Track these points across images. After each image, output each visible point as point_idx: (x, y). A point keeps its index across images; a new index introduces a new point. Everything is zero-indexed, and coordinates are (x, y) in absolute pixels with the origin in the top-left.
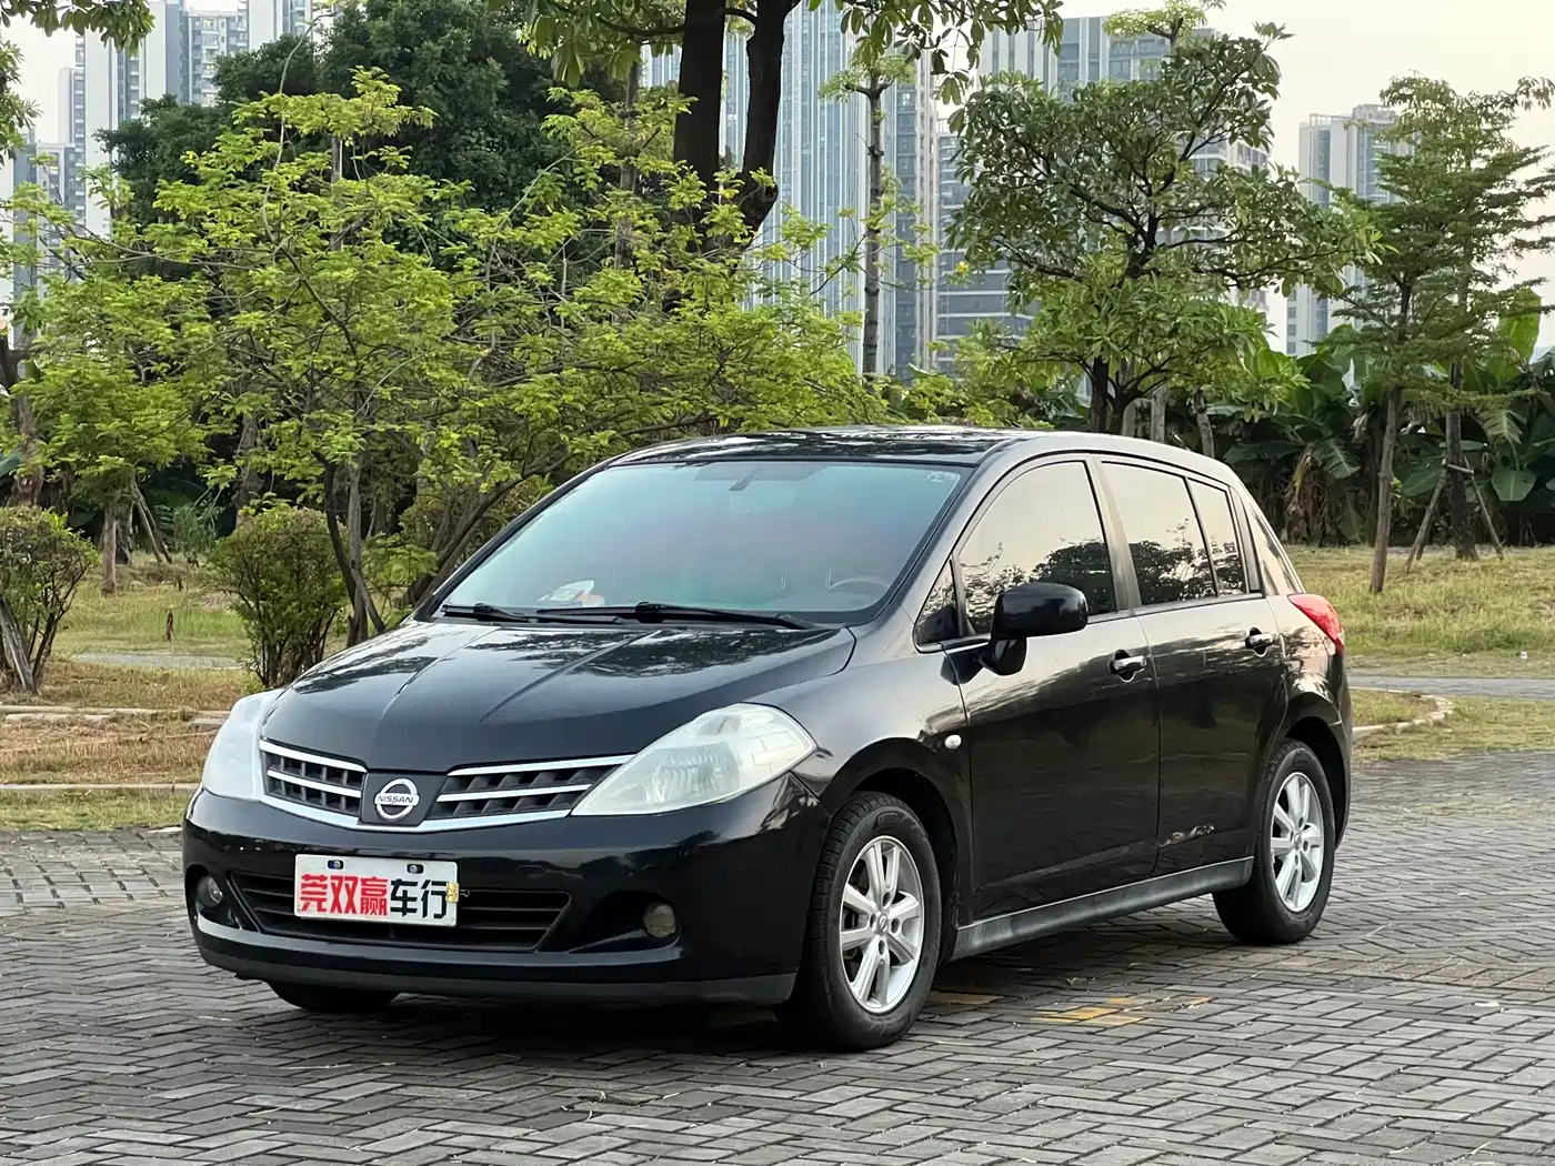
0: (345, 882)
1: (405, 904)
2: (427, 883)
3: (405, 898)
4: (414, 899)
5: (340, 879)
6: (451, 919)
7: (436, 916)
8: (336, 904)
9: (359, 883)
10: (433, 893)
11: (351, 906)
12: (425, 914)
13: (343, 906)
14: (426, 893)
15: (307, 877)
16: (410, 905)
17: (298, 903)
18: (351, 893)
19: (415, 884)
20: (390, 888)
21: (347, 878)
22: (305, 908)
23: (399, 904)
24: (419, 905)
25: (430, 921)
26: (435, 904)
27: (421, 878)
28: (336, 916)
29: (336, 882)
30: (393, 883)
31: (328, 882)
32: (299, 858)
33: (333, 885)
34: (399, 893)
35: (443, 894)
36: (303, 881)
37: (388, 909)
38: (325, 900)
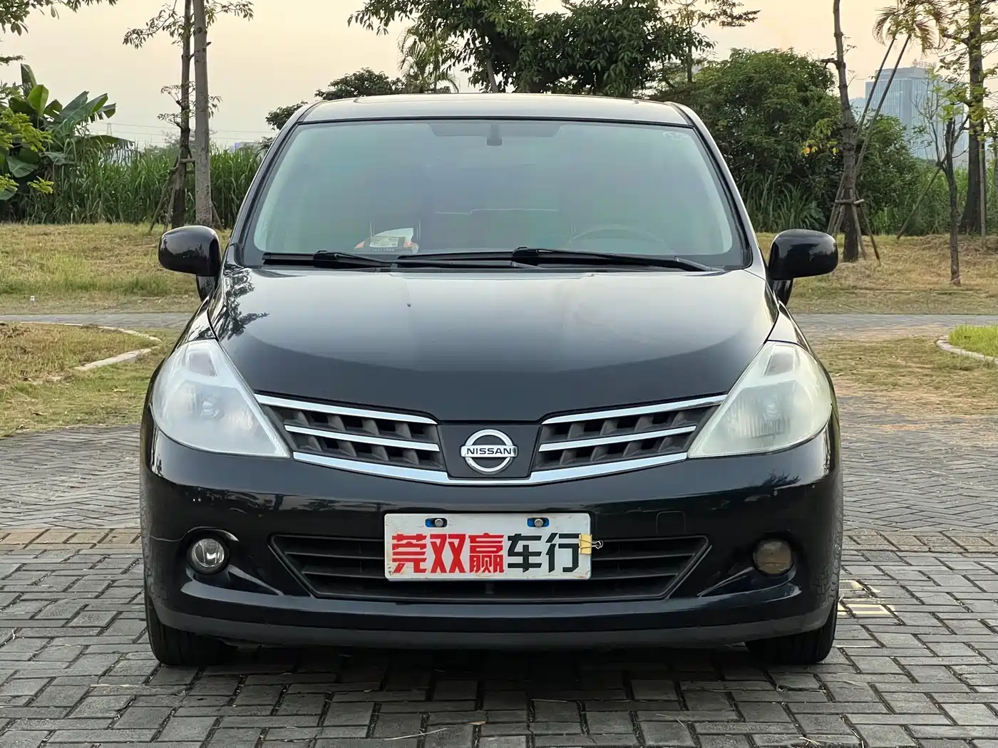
0: (448, 540)
1: (526, 560)
2: (553, 536)
3: (526, 553)
4: (538, 554)
5: (443, 537)
6: (584, 571)
7: (566, 570)
8: (438, 564)
9: (467, 541)
10: (561, 546)
11: (457, 564)
12: (552, 568)
13: (448, 566)
14: (553, 547)
15: (399, 537)
16: (532, 560)
17: (389, 565)
18: (457, 551)
19: (538, 538)
20: (506, 544)
21: (451, 536)
22: (398, 570)
23: (519, 560)
24: (544, 559)
25: (558, 575)
26: (564, 557)
27: (545, 532)
28: (439, 576)
29: (438, 541)
30: (510, 538)
31: (428, 541)
32: (388, 518)
33: (434, 544)
34: (519, 548)
35: (575, 548)
36: (395, 542)
37: (505, 567)
38: (424, 560)
